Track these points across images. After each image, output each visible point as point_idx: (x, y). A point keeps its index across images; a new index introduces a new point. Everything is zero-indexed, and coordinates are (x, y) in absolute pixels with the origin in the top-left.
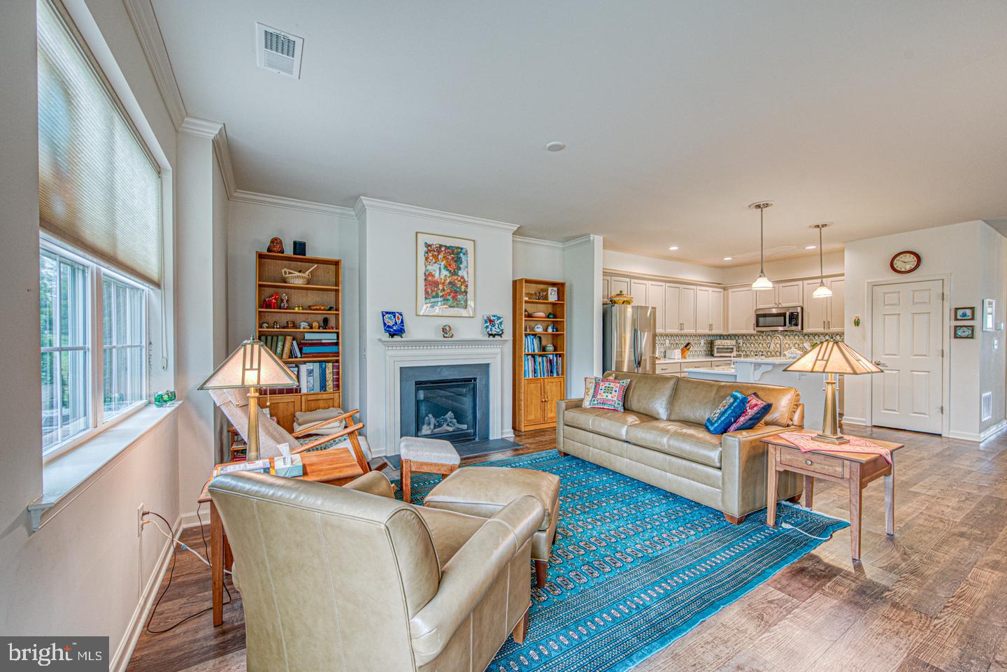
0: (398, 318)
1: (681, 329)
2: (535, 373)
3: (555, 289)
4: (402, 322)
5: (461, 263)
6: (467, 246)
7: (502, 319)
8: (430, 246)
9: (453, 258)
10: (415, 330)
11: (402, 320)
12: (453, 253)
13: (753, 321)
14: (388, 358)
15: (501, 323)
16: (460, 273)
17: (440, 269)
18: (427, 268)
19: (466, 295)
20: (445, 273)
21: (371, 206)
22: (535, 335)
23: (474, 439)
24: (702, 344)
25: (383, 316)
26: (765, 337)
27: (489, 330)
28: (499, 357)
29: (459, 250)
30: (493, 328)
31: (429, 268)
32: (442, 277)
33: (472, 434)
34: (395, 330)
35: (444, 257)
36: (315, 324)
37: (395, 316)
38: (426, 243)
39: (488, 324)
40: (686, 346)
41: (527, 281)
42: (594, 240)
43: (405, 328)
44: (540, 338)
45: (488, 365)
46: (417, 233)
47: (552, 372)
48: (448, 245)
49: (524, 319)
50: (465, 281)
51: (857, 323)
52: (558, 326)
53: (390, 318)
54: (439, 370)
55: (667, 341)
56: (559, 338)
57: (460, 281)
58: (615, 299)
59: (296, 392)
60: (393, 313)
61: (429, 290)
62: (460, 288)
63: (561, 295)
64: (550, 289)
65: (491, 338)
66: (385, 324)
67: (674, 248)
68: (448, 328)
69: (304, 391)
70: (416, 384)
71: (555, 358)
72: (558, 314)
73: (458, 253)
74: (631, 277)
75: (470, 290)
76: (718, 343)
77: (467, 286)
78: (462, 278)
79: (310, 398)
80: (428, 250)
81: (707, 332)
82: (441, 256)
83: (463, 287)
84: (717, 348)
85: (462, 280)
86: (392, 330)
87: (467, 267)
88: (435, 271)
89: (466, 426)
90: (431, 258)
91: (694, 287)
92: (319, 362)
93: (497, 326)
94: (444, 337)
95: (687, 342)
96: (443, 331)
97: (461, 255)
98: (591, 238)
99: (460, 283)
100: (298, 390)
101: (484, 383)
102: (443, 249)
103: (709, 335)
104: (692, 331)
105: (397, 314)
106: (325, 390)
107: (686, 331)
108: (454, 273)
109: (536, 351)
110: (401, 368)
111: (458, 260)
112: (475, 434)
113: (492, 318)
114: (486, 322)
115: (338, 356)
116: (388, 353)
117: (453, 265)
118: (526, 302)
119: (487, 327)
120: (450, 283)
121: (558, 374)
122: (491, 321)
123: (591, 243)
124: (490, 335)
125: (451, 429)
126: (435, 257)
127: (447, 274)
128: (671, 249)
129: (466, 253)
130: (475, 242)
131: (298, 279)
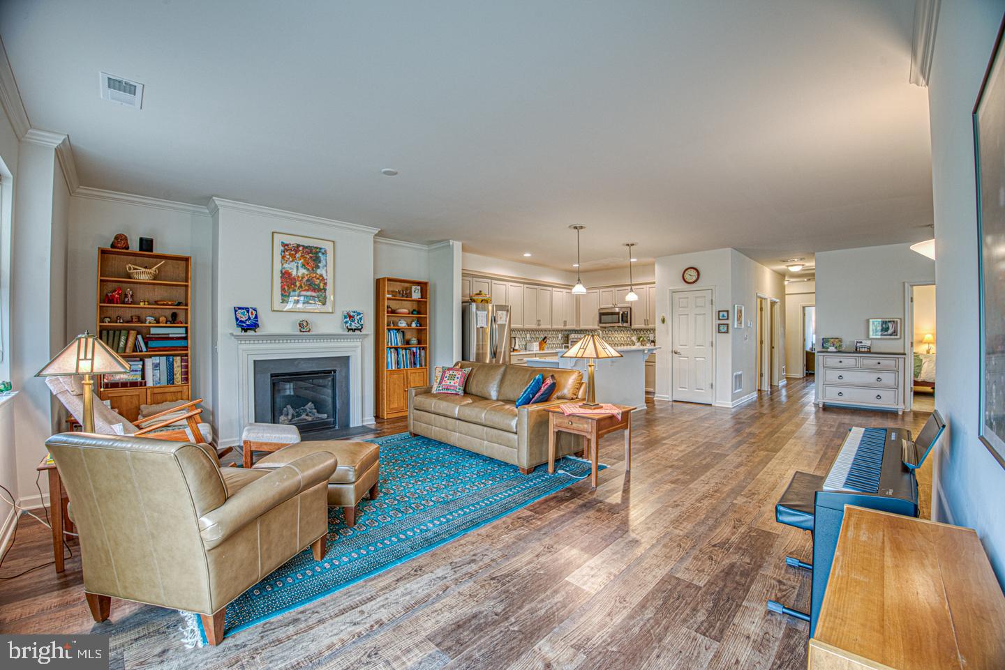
0: (252, 313)
1: (539, 325)
2: (398, 364)
3: (419, 288)
4: (256, 317)
5: (320, 262)
6: (328, 246)
7: (362, 315)
8: (287, 245)
9: (311, 257)
10: (269, 324)
11: (256, 315)
12: (311, 252)
13: (598, 319)
14: (241, 352)
15: (361, 319)
16: (319, 271)
17: (297, 267)
18: (284, 266)
19: (325, 292)
20: (302, 271)
21: (225, 206)
22: (398, 330)
23: (334, 427)
24: (560, 338)
25: (236, 311)
26: (607, 332)
27: (348, 324)
28: (359, 350)
29: (318, 250)
30: (353, 323)
31: (286, 266)
32: (300, 274)
33: (332, 422)
34: (248, 324)
35: (302, 256)
36: (162, 319)
37: (248, 312)
38: (282, 243)
39: (348, 319)
40: (543, 340)
41: (389, 280)
42: (453, 245)
43: (259, 323)
44: (403, 332)
45: (349, 357)
46: (273, 233)
47: (415, 364)
48: (306, 245)
49: (386, 314)
50: (323, 279)
51: (663, 321)
52: (421, 322)
53: (243, 314)
54: (296, 362)
55: (528, 335)
56: (423, 332)
57: (318, 279)
58: (474, 298)
59: (141, 385)
60: (246, 308)
61: (286, 288)
62: (319, 285)
63: (424, 293)
64: (414, 287)
65: (351, 332)
66: (237, 319)
67: (527, 255)
68: (305, 323)
69: (150, 384)
70: (272, 376)
71: (418, 351)
72: (423, 311)
73: (317, 253)
74: (492, 279)
75: (329, 288)
76: (572, 336)
77: (325, 284)
78: (321, 276)
79: (156, 391)
80: (285, 249)
81: (561, 327)
82: (297, 256)
83: (322, 285)
84: (572, 342)
85: (321, 278)
86: (245, 325)
87: (326, 266)
88: (291, 268)
89: (326, 415)
90: (288, 257)
91: (550, 289)
92: (167, 355)
93: (356, 321)
94: (301, 331)
95: (543, 337)
96: (300, 326)
97: (320, 255)
98: (451, 243)
99: (318, 281)
100: (143, 384)
101: (344, 374)
102: (301, 248)
103: (566, 330)
104: (549, 327)
105: (251, 310)
106: (173, 384)
107: (543, 327)
108: (312, 272)
109: (400, 344)
110: (254, 361)
111: (317, 260)
112: (334, 423)
113: (352, 314)
114: (345, 317)
115: (187, 350)
116: (241, 347)
117: (312, 264)
118: (388, 299)
119: (346, 322)
120: (308, 280)
121: (421, 365)
122: (350, 317)
123: (450, 248)
124: (349, 330)
125: (310, 419)
126: (293, 256)
127: (305, 271)
128: (525, 255)
129: (325, 253)
130: (334, 242)
131: (144, 275)
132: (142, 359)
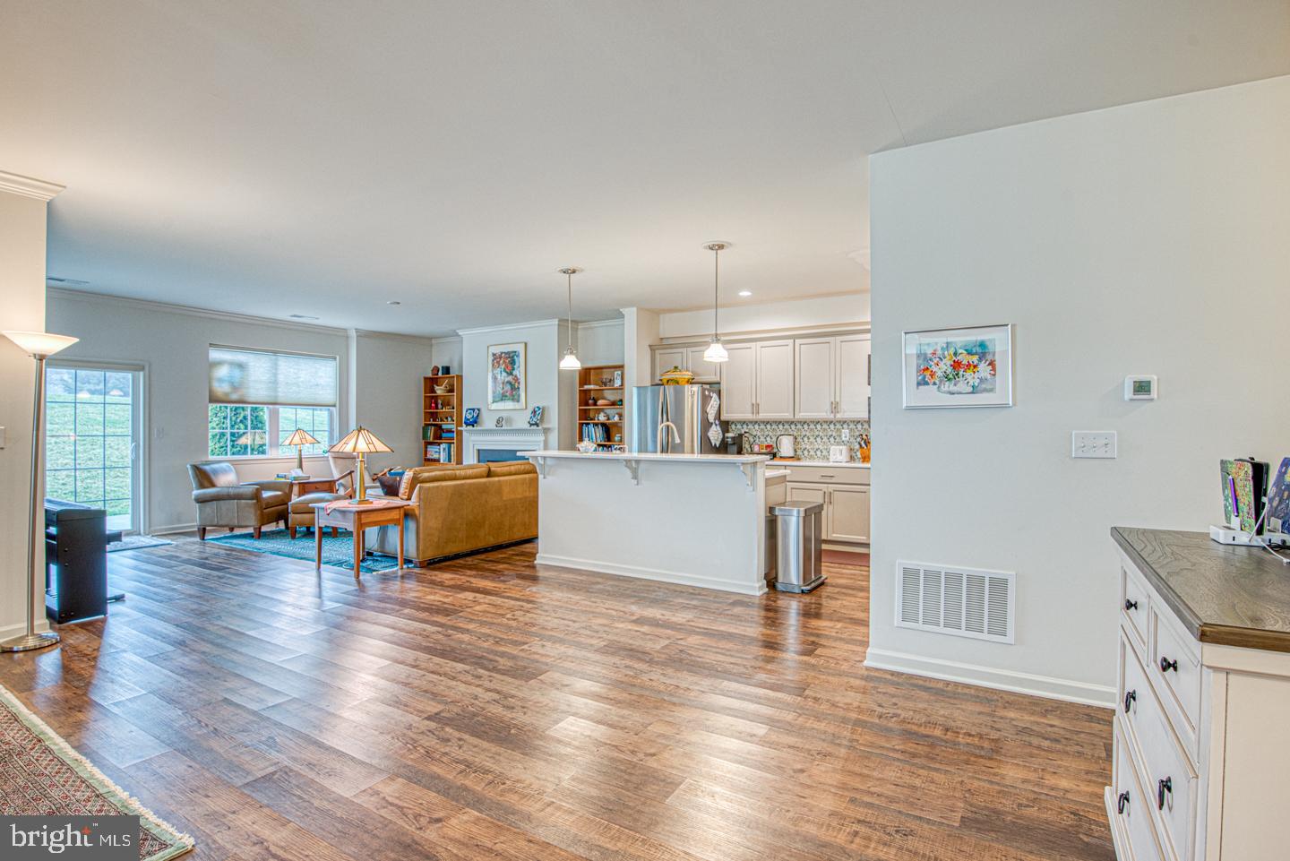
0: (476, 413)
3: (619, 372)
5: (515, 364)
6: (520, 348)
8: (495, 355)
9: (509, 361)
10: (488, 422)
11: (478, 414)
12: (509, 357)
16: (514, 373)
17: (501, 371)
18: (493, 372)
19: (519, 390)
20: (504, 374)
21: (464, 335)
25: (467, 411)
27: (531, 420)
28: (542, 444)
29: (513, 353)
31: (495, 372)
32: (502, 377)
34: (474, 421)
35: (504, 362)
37: (473, 412)
38: (493, 353)
39: (534, 415)
43: (480, 420)
44: (607, 426)
46: (489, 346)
48: (506, 351)
49: (578, 407)
50: (517, 379)
53: (470, 413)
57: (514, 379)
60: (473, 409)
61: (495, 390)
62: (514, 385)
64: (614, 373)
65: (535, 427)
66: (466, 418)
68: (500, 420)
69: (442, 461)
73: (513, 356)
75: (522, 387)
77: (519, 383)
78: (516, 376)
80: (494, 358)
82: (501, 362)
83: (517, 385)
86: (468, 422)
87: (519, 366)
88: (498, 373)
90: (496, 364)
92: (447, 443)
94: (497, 426)
96: (497, 422)
97: (515, 357)
99: (514, 381)
100: (438, 460)
102: (503, 355)
105: (476, 410)
106: (450, 462)
108: (511, 374)
110: (479, 450)
111: (513, 362)
113: (536, 409)
114: (532, 413)
115: (454, 440)
116: (474, 438)
117: (510, 366)
119: (530, 418)
120: (507, 382)
122: (535, 412)
124: (531, 425)
126: (498, 363)
127: (506, 375)
128: (741, 294)
129: (518, 356)
130: (526, 344)
131: (440, 390)
132: (439, 444)
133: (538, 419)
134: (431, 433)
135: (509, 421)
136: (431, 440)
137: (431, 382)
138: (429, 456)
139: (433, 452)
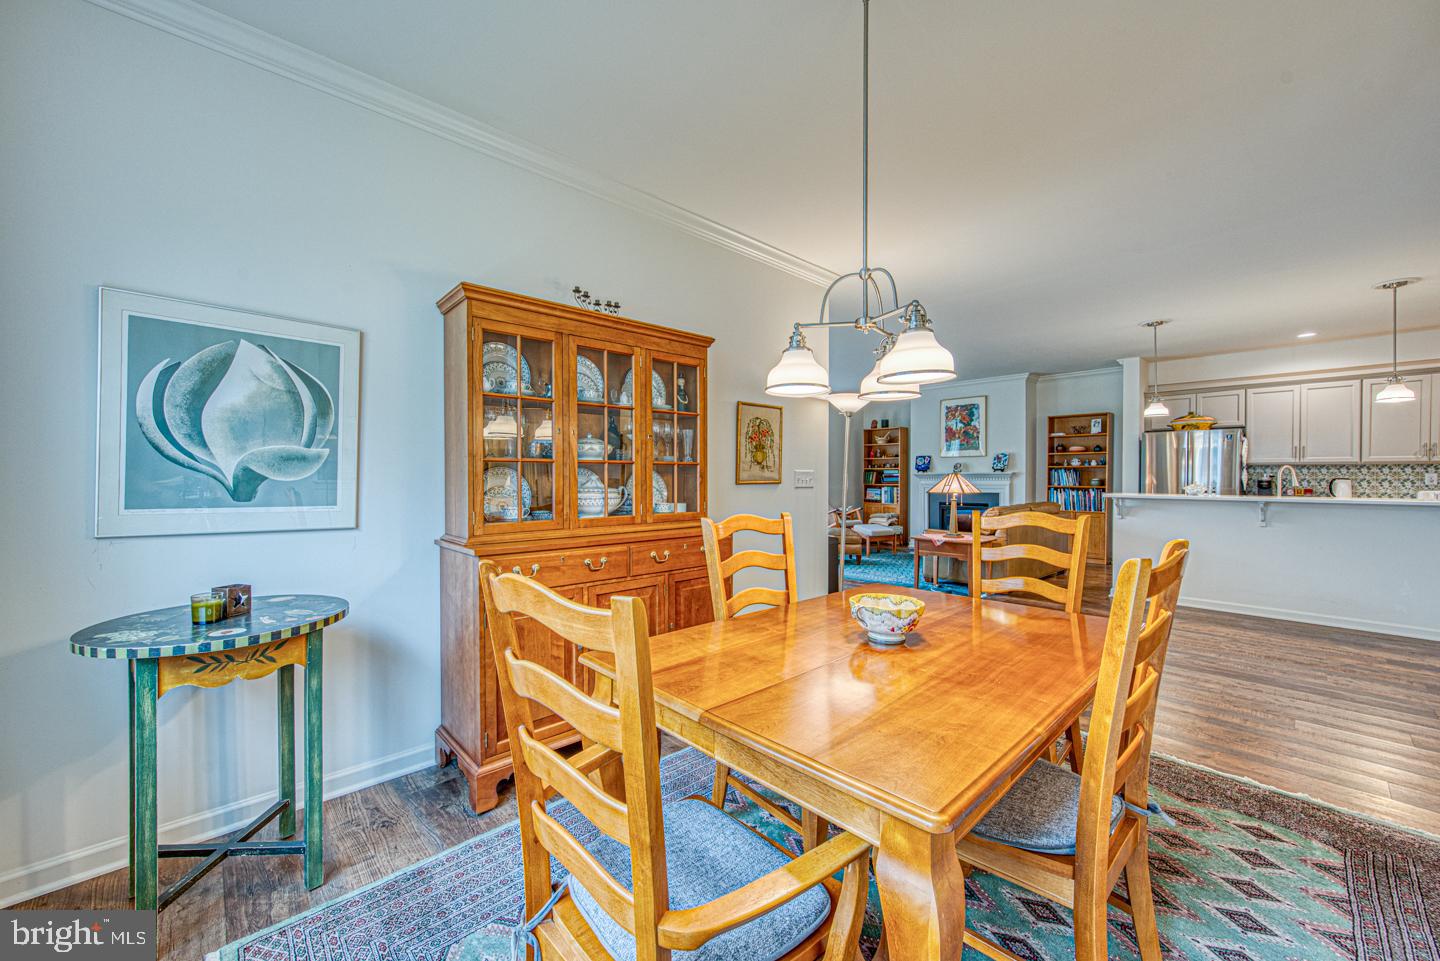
0: (927, 460)
2: (1067, 506)
3: (1099, 420)
5: (974, 416)
6: (981, 402)
7: (1008, 456)
8: (950, 409)
9: (967, 413)
10: (940, 468)
11: (929, 461)
12: (967, 409)
14: (921, 488)
15: (1008, 460)
16: (973, 423)
17: (957, 423)
18: (947, 424)
19: (978, 439)
20: (960, 425)
22: (1069, 470)
25: (916, 459)
27: (995, 465)
28: (1008, 488)
29: (973, 406)
30: (999, 464)
31: (949, 423)
32: (959, 428)
34: (925, 467)
35: (960, 414)
37: (924, 459)
38: (947, 407)
42: (1121, 365)
43: (930, 466)
44: (1076, 472)
45: (998, 494)
46: (941, 401)
48: (964, 404)
49: (1049, 453)
50: (977, 429)
53: (921, 460)
57: (973, 429)
60: (925, 456)
61: (949, 439)
62: (973, 435)
63: (1105, 424)
64: (1094, 421)
65: (999, 472)
66: (916, 464)
69: (883, 502)
70: (939, 504)
73: (971, 409)
75: (982, 436)
77: (978, 433)
78: (975, 426)
79: (885, 506)
80: (948, 411)
82: (957, 414)
83: (975, 435)
85: (975, 429)
86: (920, 467)
87: (979, 418)
88: (953, 424)
90: (950, 416)
92: (890, 486)
93: (1002, 462)
96: (954, 467)
97: (974, 410)
99: (973, 431)
100: (880, 501)
102: (959, 408)
105: (927, 458)
106: (893, 503)
108: (969, 425)
109: (1071, 485)
110: (930, 494)
111: (971, 414)
113: (1000, 456)
114: (995, 459)
115: (898, 483)
116: (923, 482)
117: (968, 418)
120: (964, 431)
122: (999, 458)
124: (995, 470)
126: (954, 416)
127: (963, 426)
128: (1301, 335)
129: (977, 408)
130: (986, 397)
131: (880, 441)
132: (880, 488)
133: (1001, 464)
134: (873, 478)
135: (966, 466)
136: (873, 483)
137: (869, 435)
138: (868, 498)
139: (872, 494)
